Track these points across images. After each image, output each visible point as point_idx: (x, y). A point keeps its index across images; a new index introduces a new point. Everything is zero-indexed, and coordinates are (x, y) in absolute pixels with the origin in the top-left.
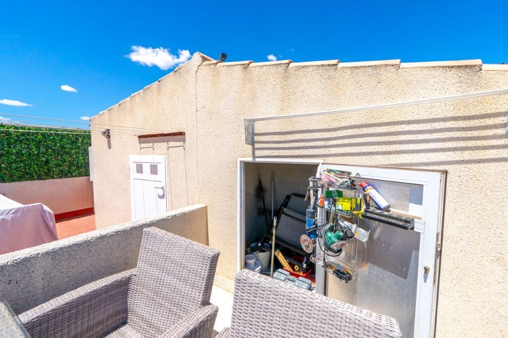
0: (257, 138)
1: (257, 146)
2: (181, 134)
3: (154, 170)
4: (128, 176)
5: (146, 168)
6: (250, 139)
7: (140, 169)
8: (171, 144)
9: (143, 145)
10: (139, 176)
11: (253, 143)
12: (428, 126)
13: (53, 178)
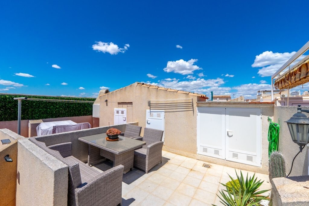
0: (151, 105)
1: (151, 107)
2: (132, 103)
3: (122, 112)
4: (113, 115)
5: (120, 112)
6: (149, 105)
7: (118, 112)
8: (128, 105)
9: (119, 105)
10: (117, 114)
11: (150, 106)
12: (182, 104)
13: (82, 116)
